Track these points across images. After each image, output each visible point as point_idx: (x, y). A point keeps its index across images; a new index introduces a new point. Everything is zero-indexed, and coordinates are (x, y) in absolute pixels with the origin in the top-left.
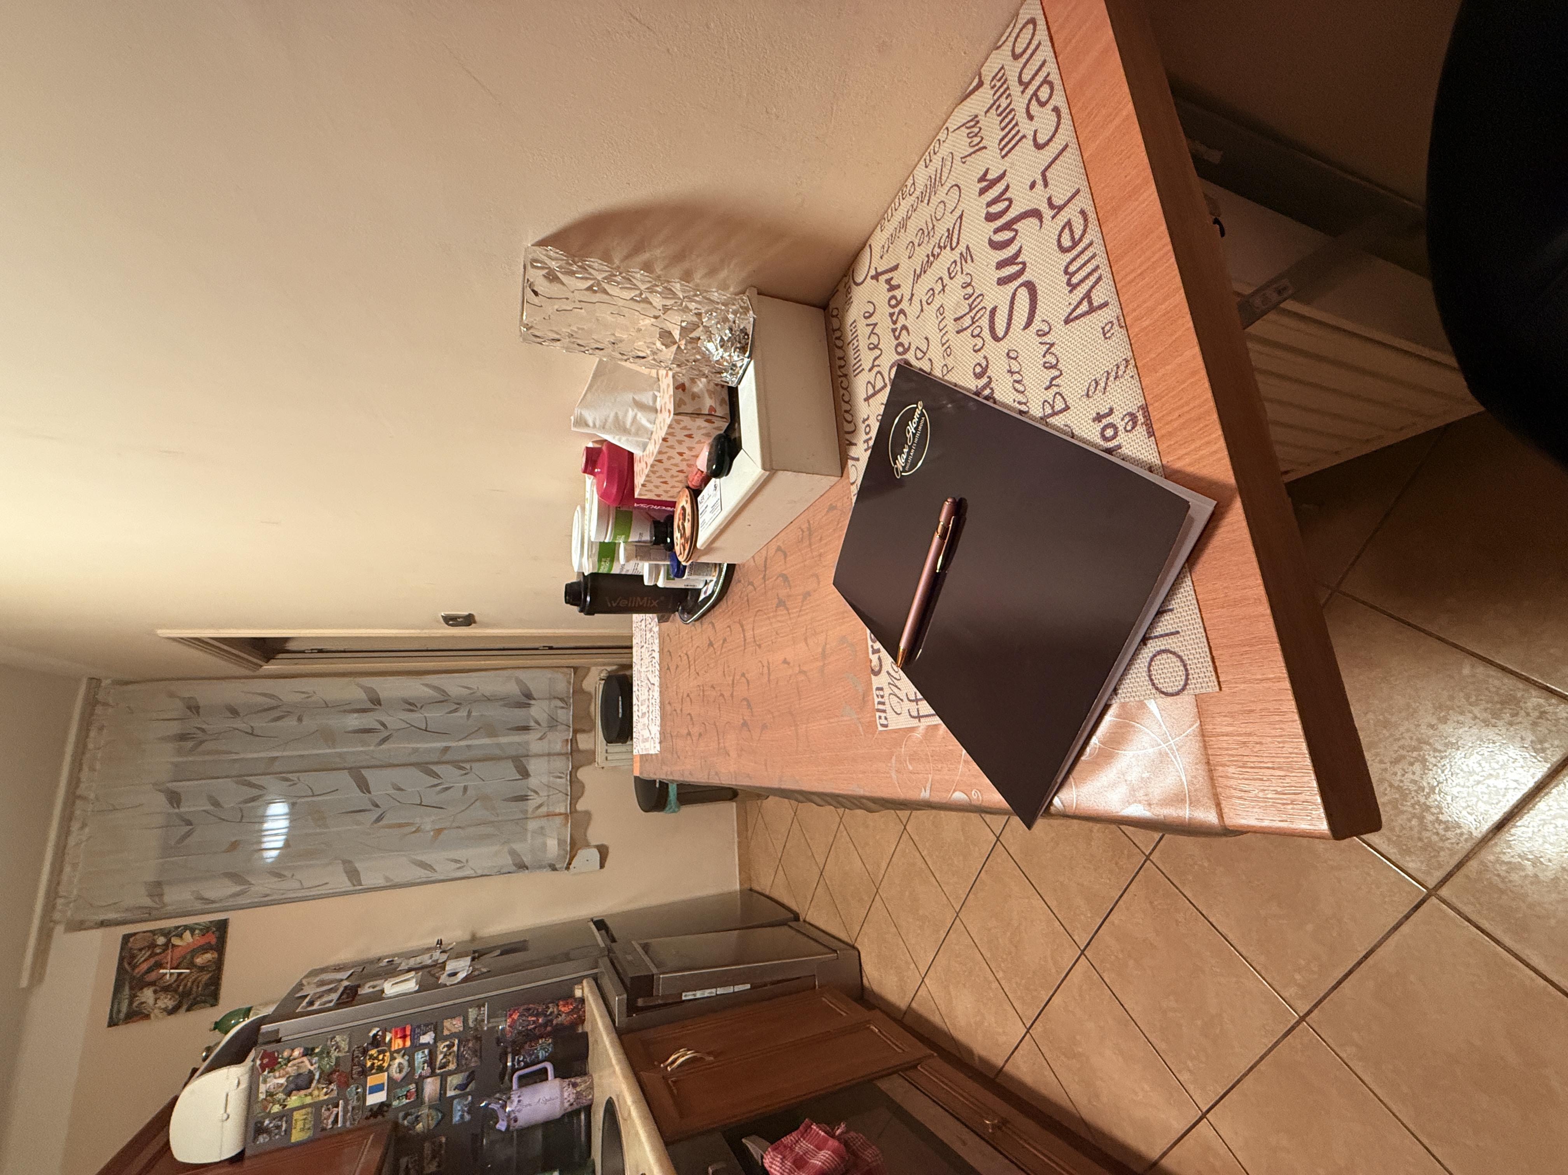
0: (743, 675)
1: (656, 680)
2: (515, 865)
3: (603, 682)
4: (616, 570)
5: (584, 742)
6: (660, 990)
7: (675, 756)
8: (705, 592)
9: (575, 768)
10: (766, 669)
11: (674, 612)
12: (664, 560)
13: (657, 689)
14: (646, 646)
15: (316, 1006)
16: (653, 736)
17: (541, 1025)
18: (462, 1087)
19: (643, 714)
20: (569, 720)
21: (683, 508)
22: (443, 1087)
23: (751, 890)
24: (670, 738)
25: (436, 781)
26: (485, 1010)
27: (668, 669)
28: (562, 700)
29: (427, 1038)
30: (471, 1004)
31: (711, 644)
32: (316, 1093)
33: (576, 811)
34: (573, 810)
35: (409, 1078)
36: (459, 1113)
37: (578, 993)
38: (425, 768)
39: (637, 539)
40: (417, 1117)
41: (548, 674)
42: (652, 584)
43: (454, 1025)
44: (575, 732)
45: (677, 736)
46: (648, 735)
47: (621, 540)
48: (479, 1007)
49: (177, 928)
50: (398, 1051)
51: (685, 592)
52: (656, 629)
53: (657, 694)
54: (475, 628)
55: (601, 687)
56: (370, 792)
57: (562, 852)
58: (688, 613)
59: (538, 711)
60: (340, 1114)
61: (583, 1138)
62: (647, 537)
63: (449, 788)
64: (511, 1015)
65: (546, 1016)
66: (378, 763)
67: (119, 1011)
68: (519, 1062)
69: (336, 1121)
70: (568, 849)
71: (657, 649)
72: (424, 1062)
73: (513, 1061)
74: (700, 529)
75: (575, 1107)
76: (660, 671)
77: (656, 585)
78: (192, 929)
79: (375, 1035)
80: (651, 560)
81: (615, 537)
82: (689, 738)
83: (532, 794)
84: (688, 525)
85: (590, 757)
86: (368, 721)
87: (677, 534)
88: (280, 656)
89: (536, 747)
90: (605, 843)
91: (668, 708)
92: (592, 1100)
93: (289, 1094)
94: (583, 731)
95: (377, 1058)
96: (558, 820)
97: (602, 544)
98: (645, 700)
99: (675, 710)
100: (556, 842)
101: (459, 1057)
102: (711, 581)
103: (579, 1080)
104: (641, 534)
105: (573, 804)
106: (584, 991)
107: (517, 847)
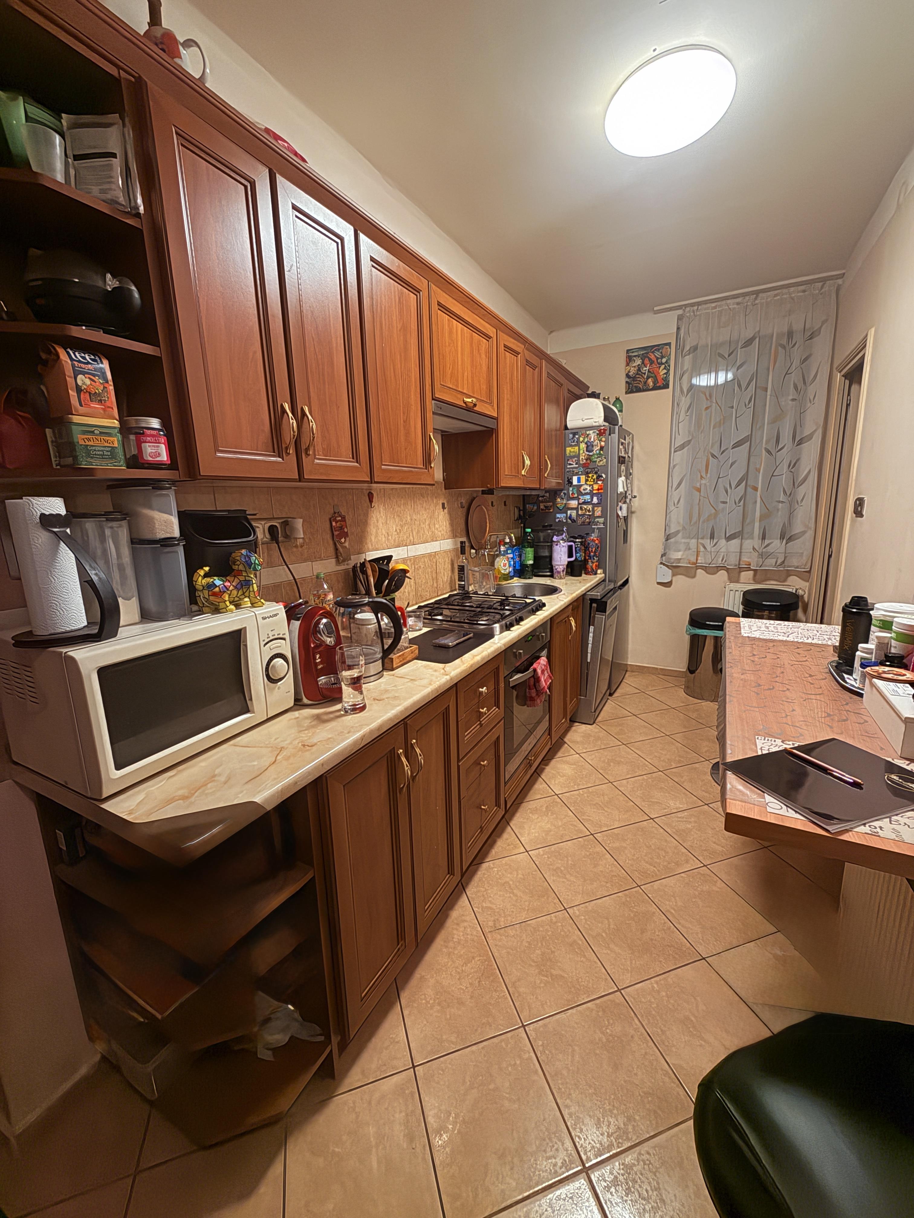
0: (788, 689)
1: (790, 639)
2: (669, 535)
3: (794, 592)
4: (873, 628)
5: (746, 576)
6: (598, 616)
7: (740, 645)
8: (849, 678)
9: (727, 570)
10: (790, 701)
11: (838, 657)
12: (875, 658)
13: (785, 639)
14: (818, 634)
15: (621, 447)
16: (753, 633)
17: (590, 554)
18: (570, 518)
19: (768, 628)
20: (766, 566)
21: (904, 675)
22: (572, 509)
23: (627, 671)
24: (751, 643)
25: (733, 487)
26: (602, 526)
27: (798, 648)
28: (783, 562)
29: (595, 500)
30: (606, 520)
31: (811, 676)
32: (584, 454)
33: (697, 569)
34: (697, 568)
35: (580, 493)
36: (560, 516)
37: (599, 571)
38: (745, 478)
39: (893, 644)
40: (563, 499)
41: (807, 553)
42: (859, 648)
43: (598, 512)
44: (755, 571)
45: (753, 648)
46: (753, 630)
47: (893, 635)
48: (604, 523)
49: (669, 366)
50: (593, 488)
51: (852, 665)
52: (829, 643)
53: (781, 638)
54: (852, 517)
55: (790, 590)
56: (732, 449)
57: (672, 561)
58: (836, 667)
59: (776, 545)
60: (572, 466)
61: (541, 574)
62: (893, 650)
63: (727, 492)
64: (597, 539)
65: (593, 556)
66: (752, 450)
67: (633, 352)
68: (577, 545)
69: (570, 464)
70: (674, 565)
71: (813, 642)
72: (585, 500)
73: (579, 542)
74: (885, 682)
75: (555, 571)
76: (798, 642)
77: (858, 650)
78: (667, 373)
79: (602, 476)
80: (876, 650)
81: (895, 632)
82: (752, 655)
83: (714, 543)
84: (890, 676)
85: (734, 578)
86: (786, 438)
87: (887, 669)
88: (847, 382)
89: (748, 544)
90: (672, 586)
91: (771, 644)
92: (556, 578)
93: (586, 443)
94: (755, 575)
95: (592, 478)
96: (693, 559)
97: (891, 623)
98: (777, 629)
99: (769, 649)
100: (680, 557)
101: (583, 515)
102: (856, 683)
103: (565, 573)
104: (895, 647)
105: (702, 568)
106: (600, 575)
107: (680, 535)
